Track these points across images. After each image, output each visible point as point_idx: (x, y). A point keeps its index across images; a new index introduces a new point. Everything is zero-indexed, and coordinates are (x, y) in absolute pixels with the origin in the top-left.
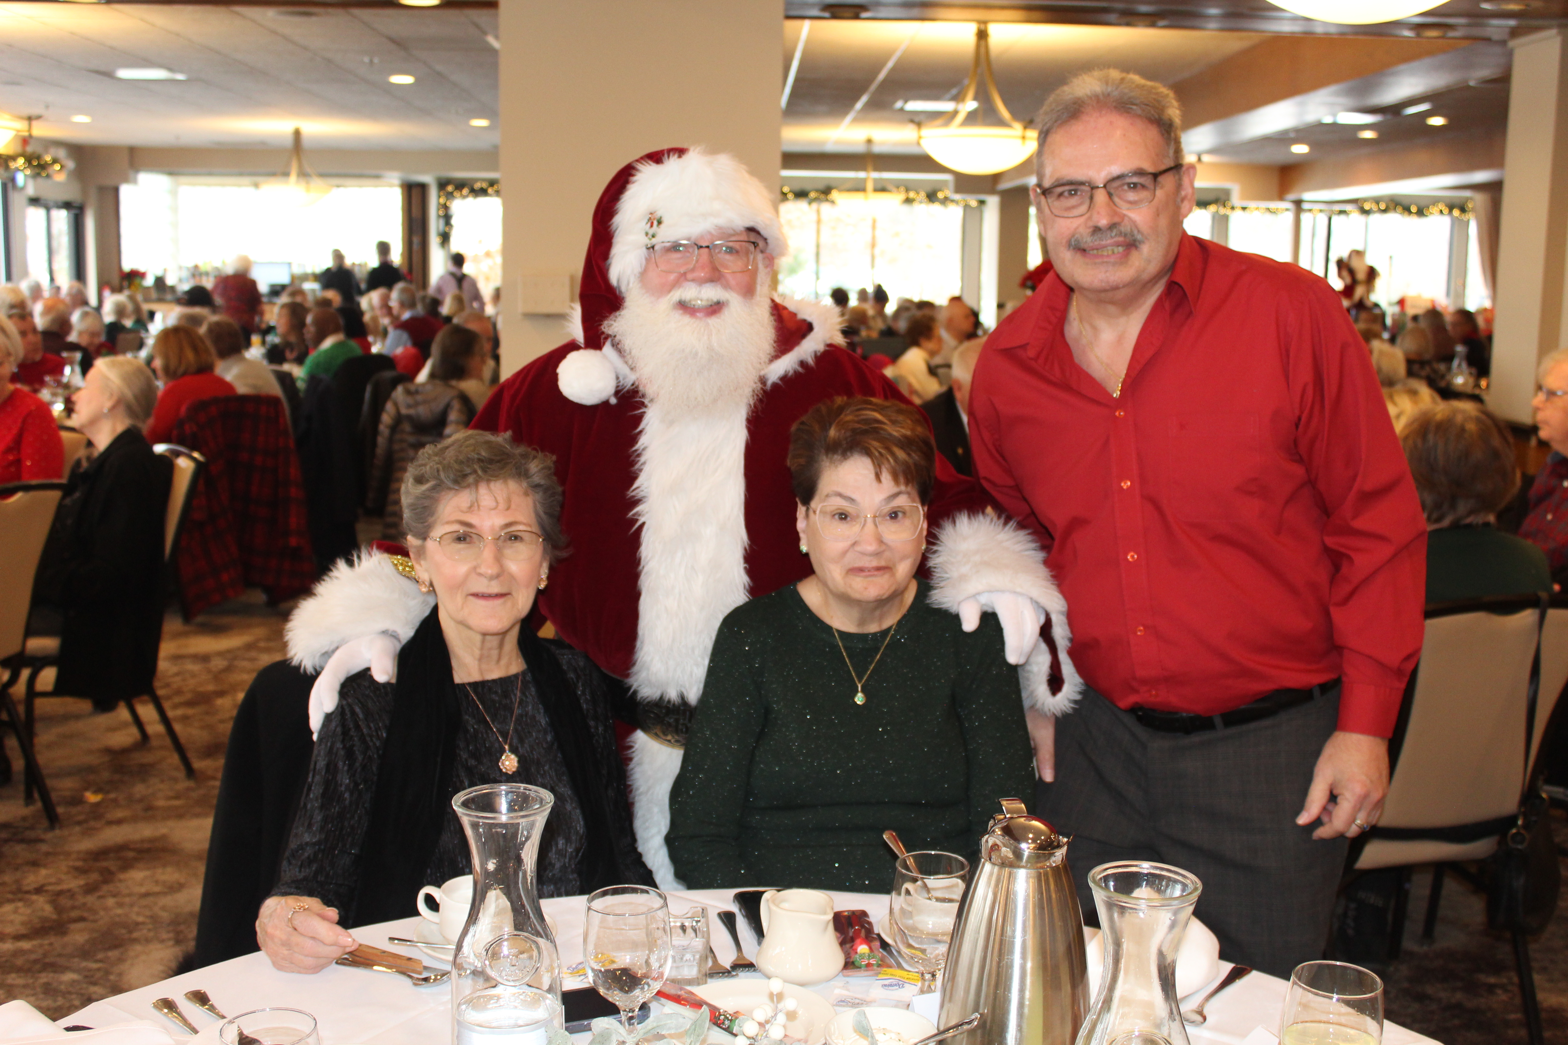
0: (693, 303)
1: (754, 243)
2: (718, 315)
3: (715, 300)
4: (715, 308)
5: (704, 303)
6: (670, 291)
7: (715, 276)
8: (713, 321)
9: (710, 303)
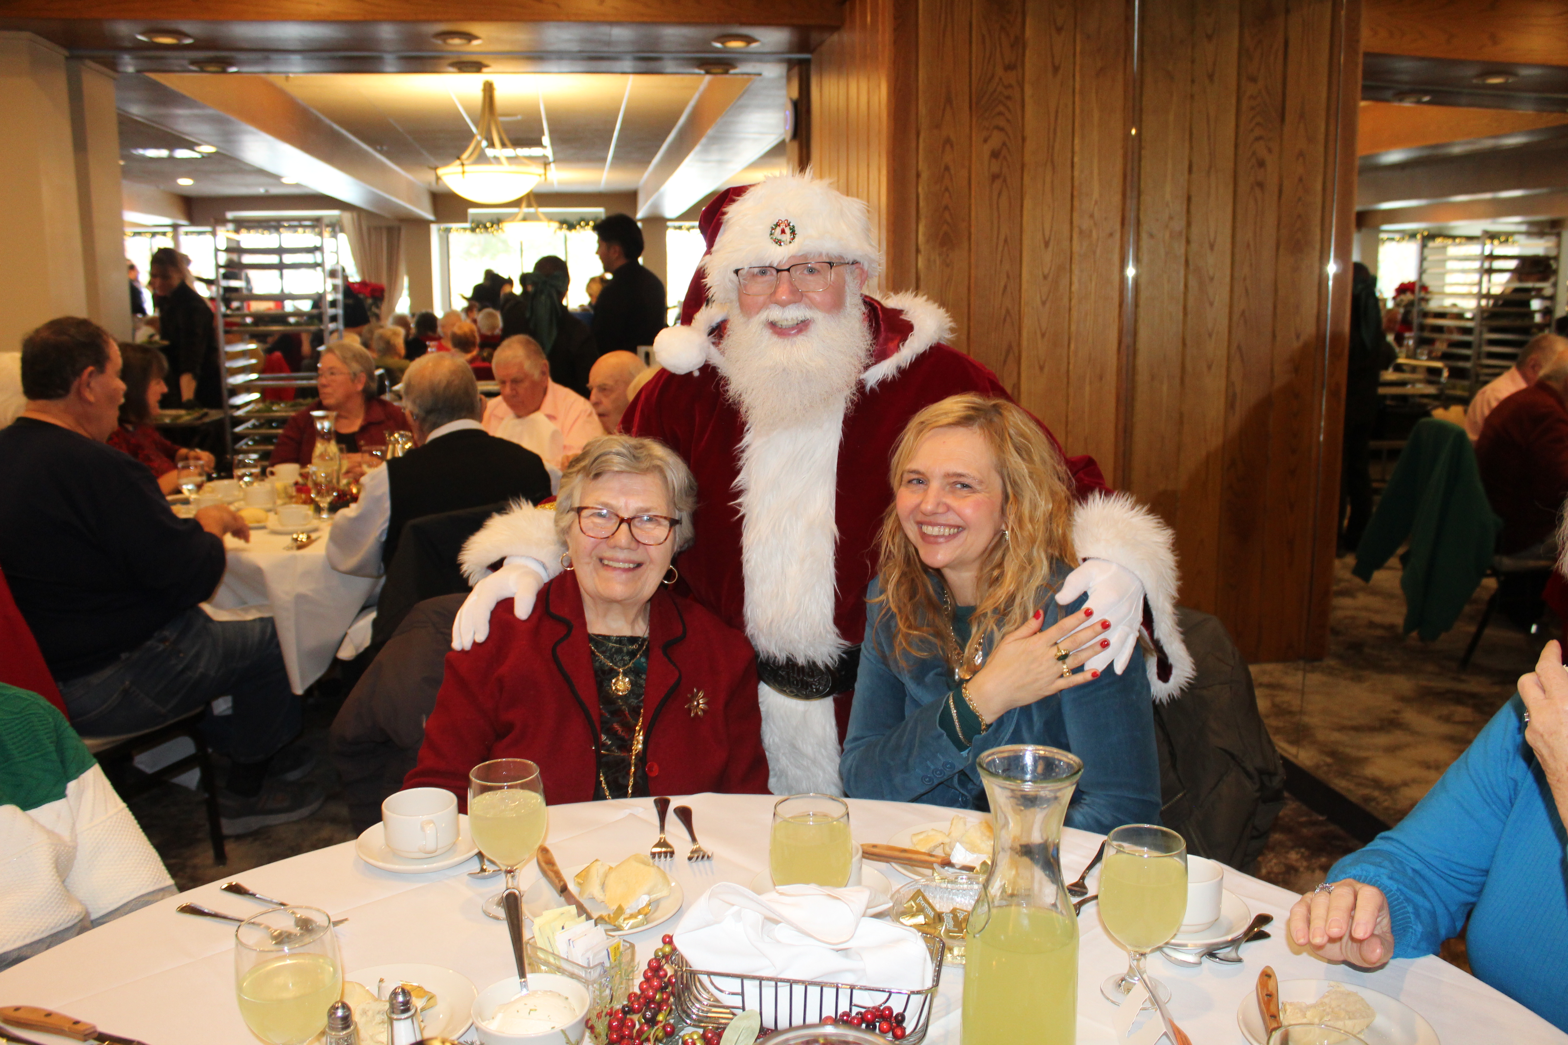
0: (780, 323)
1: (830, 263)
2: (804, 333)
3: (800, 319)
4: (802, 326)
5: (790, 323)
6: (758, 313)
7: (798, 296)
8: (800, 339)
9: (796, 322)
